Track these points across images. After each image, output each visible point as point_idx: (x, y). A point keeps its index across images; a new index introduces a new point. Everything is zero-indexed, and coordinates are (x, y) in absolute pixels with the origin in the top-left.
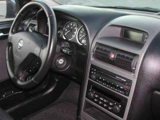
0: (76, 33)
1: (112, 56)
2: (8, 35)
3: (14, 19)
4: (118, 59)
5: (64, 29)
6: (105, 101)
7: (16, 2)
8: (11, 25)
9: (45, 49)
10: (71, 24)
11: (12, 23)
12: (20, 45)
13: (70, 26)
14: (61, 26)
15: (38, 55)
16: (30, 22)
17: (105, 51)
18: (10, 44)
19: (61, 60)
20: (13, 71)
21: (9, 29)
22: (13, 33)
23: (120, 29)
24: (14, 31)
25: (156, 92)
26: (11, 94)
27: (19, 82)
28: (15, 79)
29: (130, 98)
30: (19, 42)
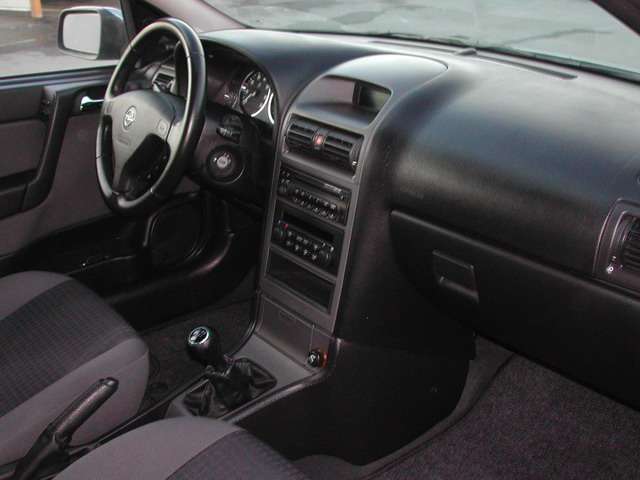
0: (269, 98)
1: (319, 141)
2: (101, 103)
3: (118, 63)
4: (326, 145)
5: (243, 88)
6: (306, 242)
7: (124, 16)
8: (110, 78)
9: (178, 124)
10: (259, 77)
11: (112, 73)
12: (130, 118)
13: (257, 82)
15: (164, 138)
16: (160, 72)
17: (309, 131)
18: (108, 121)
19: (223, 158)
21: (105, 87)
22: (114, 94)
24: (116, 88)
25: (395, 213)
26: (104, 259)
27: (122, 203)
28: (114, 198)
29: (349, 229)
30: (128, 112)
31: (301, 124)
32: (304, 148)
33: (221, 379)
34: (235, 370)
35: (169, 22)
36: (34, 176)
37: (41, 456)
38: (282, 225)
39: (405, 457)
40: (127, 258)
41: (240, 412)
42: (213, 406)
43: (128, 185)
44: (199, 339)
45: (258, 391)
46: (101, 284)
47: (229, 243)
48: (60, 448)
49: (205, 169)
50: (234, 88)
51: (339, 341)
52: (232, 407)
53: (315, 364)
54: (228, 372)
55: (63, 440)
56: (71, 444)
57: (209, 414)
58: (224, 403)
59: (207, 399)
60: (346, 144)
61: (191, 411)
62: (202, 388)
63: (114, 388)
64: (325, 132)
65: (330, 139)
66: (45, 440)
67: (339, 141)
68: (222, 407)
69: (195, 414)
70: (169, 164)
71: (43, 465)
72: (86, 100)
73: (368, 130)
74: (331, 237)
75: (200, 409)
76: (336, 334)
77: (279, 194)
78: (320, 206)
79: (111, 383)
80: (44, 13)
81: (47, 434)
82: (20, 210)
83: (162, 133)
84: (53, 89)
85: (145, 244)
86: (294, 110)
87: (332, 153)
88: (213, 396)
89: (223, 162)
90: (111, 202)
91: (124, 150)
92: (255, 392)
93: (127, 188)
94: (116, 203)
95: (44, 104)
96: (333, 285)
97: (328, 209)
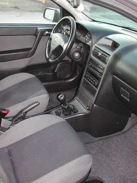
1: (100, 54)
2: (50, 34)
3: (57, 24)
4: (101, 56)
5: (86, 36)
6: (92, 79)
8: (54, 28)
11: (55, 26)
14: (85, 34)
16: (67, 28)
17: (98, 51)
18: (51, 39)
20: (48, 54)
21: (52, 30)
22: (54, 33)
23: (112, 42)
24: (54, 31)
25: (114, 76)
26: (45, 73)
27: (50, 60)
28: (49, 59)
29: (102, 78)
30: (55, 38)
31: (97, 49)
32: (96, 55)
33: (64, 108)
34: (68, 107)
35: (69, 17)
36: (31, 50)
37: (19, 116)
38: (88, 73)
39: (107, 138)
40: (51, 74)
41: (67, 117)
42: (61, 114)
43: (52, 56)
44: (61, 97)
45: (73, 113)
46: (42, 79)
47: (77, 75)
48: (24, 115)
49: (72, 55)
50: (84, 36)
51: (95, 105)
52: (66, 115)
53: (88, 109)
54: (66, 107)
55: (24, 114)
56: (26, 115)
57: (60, 116)
58: (64, 114)
59: (60, 112)
60: (106, 56)
61: (56, 114)
62: (60, 110)
63: (38, 104)
64: (102, 52)
65: (102, 54)
66: (21, 113)
67: (104, 55)
68: (64, 115)
69: (57, 115)
70: (62, 53)
71: (19, 118)
72: (47, 32)
73: (112, 54)
74: (98, 79)
75: (58, 114)
76: (95, 103)
77: (88, 65)
78: (97, 70)
79: (38, 103)
80: (45, 2)
81: (21, 111)
82: (26, 57)
83: (62, 45)
84: (39, 28)
85: (56, 71)
86: (96, 45)
87: (102, 58)
88: (62, 112)
89: (77, 55)
90: (47, 60)
91: (53, 47)
92: (72, 113)
93: (52, 57)
94: (49, 60)
95: (36, 32)
96: (96, 91)
97: (98, 72)
